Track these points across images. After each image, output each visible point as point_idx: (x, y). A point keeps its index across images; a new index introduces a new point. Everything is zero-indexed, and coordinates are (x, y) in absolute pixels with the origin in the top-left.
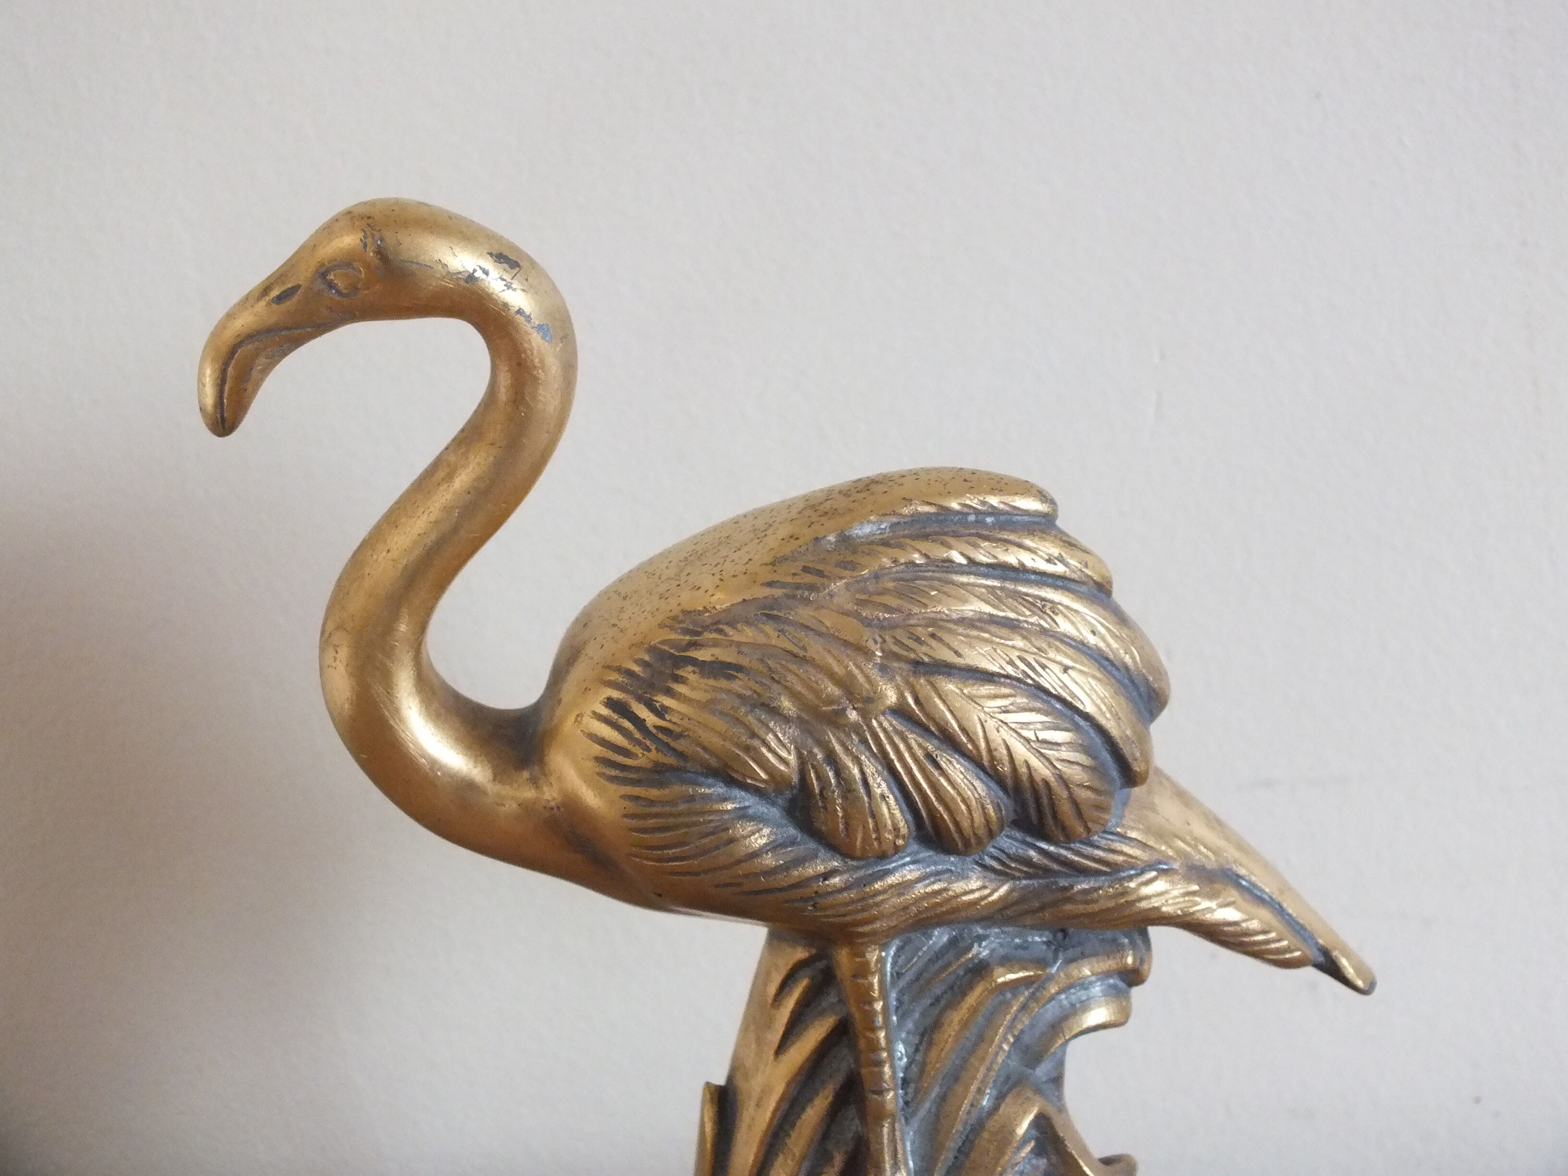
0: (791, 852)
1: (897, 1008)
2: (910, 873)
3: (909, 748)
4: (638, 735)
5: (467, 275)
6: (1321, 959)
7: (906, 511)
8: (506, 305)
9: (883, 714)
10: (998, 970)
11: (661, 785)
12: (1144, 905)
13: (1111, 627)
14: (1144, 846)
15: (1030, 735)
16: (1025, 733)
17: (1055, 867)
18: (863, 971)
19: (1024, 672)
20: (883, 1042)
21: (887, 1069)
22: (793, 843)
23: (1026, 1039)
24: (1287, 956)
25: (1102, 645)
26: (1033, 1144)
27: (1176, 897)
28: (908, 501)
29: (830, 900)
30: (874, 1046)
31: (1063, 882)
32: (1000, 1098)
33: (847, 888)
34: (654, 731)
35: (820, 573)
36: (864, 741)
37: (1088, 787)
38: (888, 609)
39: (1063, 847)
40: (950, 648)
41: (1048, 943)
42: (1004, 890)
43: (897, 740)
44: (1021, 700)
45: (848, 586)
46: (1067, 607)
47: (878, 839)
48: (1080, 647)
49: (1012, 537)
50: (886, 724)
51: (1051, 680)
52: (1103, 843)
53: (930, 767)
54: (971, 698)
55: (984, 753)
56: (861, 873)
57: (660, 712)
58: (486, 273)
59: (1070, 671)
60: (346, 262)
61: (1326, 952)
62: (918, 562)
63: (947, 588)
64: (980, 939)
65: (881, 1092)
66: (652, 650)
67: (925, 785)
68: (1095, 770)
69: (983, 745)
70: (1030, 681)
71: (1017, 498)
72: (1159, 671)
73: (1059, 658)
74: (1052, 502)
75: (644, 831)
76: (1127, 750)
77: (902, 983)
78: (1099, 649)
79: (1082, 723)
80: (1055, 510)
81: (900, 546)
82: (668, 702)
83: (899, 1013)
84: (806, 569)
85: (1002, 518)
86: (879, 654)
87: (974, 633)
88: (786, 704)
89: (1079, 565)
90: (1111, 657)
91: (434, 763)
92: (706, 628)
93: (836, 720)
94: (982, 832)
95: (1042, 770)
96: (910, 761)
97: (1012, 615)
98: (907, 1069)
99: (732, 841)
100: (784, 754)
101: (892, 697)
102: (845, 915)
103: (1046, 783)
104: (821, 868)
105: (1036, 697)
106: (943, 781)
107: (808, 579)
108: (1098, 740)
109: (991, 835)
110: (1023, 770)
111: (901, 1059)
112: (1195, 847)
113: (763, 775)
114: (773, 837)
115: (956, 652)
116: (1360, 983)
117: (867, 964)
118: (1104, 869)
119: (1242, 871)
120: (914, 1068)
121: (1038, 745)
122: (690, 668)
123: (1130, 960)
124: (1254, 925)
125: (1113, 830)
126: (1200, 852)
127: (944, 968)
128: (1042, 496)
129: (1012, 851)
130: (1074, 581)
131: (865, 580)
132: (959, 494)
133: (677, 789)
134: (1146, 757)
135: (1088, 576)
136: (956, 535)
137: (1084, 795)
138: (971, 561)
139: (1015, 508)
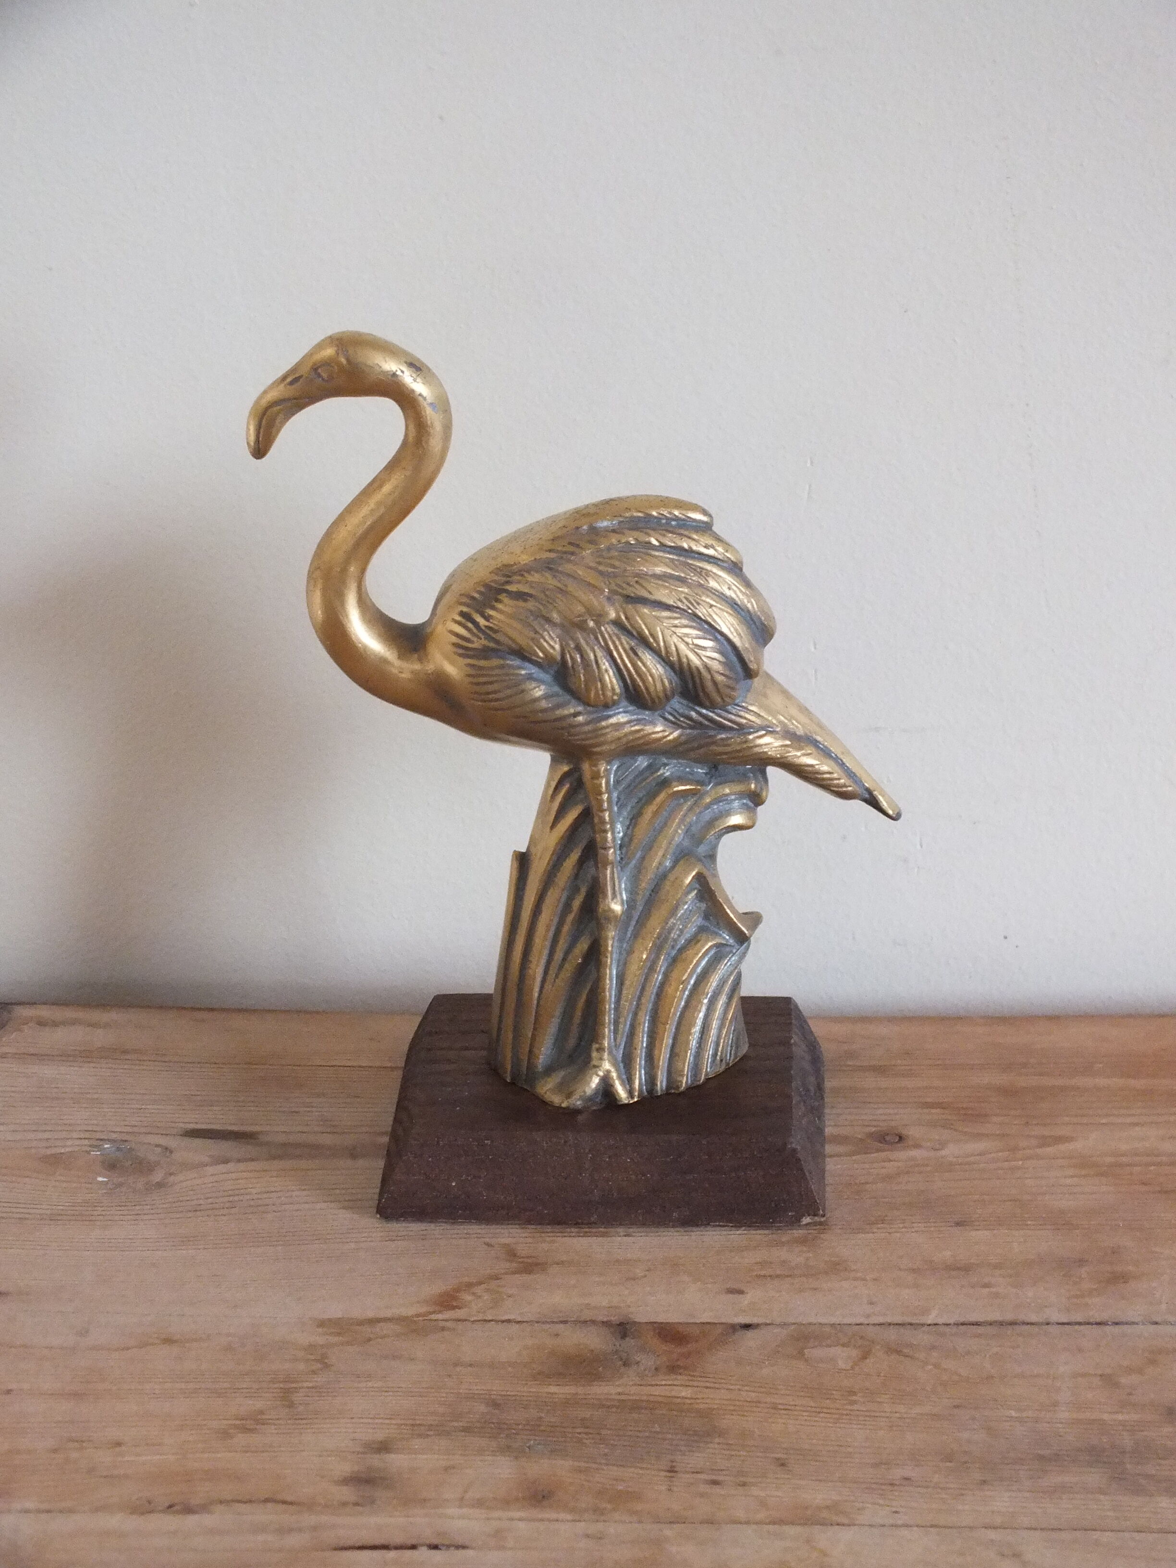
0: (555, 700)
1: (617, 802)
2: (622, 718)
3: (622, 644)
4: (475, 631)
5: (392, 373)
6: (867, 796)
7: (627, 515)
8: (413, 391)
9: (608, 623)
10: (674, 784)
11: (486, 658)
12: (757, 750)
13: (741, 587)
14: (758, 715)
15: (689, 641)
16: (686, 639)
17: (706, 723)
18: (596, 776)
19: (687, 605)
20: (607, 819)
21: (609, 835)
22: (557, 695)
23: (694, 829)
24: (844, 789)
25: (734, 596)
26: (696, 892)
27: (776, 747)
28: (628, 509)
29: (578, 729)
30: (603, 822)
31: (712, 733)
32: (675, 863)
33: (587, 723)
34: (483, 628)
35: (578, 546)
36: (597, 638)
37: (722, 674)
38: (614, 567)
39: (711, 711)
40: (646, 589)
41: (706, 774)
42: (676, 734)
43: (615, 638)
44: (685, 622)
45: (592, 553)
46: (714, 574)
47: (603, 694)
48: (722, 597)
49: (686, 533)
50: (609, 629)
51: (701, 612)
52: (734, 711)
53: (632, 655)
54: (657, 618)
55: (663, 649)
56: (595, 716)
57: (487, 618)
58: (403, 372)
59: (713, 608)
60: (327, 363)
61: (868, 790)
62: (632, 542)
63: (647, 557)
64: (665, 765)
65: (606, 849)
66: (487, 586)
67: (629, 665)
68: (727, 664)
69: (662, 644)
70: (690, 611)
71: (689, 512)
72: (770, 617)
73: (708, 600)
74: (710, 516)
75: (478, 684)
76: (745, 655)
77: (621, 788)
78: (732, 599)
79: (719, 637)
80: (712, 521)
81: (623, 534)
82: (492, 613)
83: (619, 804)
84: (570, 543)
85: (681, 523)
86: (607, 590)
87: (660, 582)
88: (555, 616)
89: (723, 551)
90: (739, 603)
91: (365, 647)
92: (515, 573)
93: (581, 626)
94: (661, 695)
95: (695, 661)
96: (621, 650)
97: (683, 575)
98: (622, 839)
99: (523, 691)
100: (552, 643)
101: (613, 615)
102: (587, 739)
103: (697, 669)
104: (572, 711)
105: (694, 621)
106: (639, 663)
107: (571, 549)
108: (729, 648)
109: (668, 698)
110: (685, 660)
111: (619, 833)
112: (790, 720)
113: (541, 654)
114: (546, 691)
115: (650, 593)
116: (890, 812)
117: (598, 772)
118: (735, 726)
119: (819, 738)
120: (626, 839)
121: (694, 646)
122: (505, 595)
123: (753, 786)
124: (825, 768)
125: (740, 704)
126: (793, 724)
127: (645, 779)
128: (705, 512)
129: (681, 711)
130: (719, 559)
131: (602, 550)
132: (657, 508)
133: (495, 662)
134: (759, 662)
135: (728, 557)
136: (654, 530)
137: (719, 678)
138: (662, 545)
139: (689, 517)
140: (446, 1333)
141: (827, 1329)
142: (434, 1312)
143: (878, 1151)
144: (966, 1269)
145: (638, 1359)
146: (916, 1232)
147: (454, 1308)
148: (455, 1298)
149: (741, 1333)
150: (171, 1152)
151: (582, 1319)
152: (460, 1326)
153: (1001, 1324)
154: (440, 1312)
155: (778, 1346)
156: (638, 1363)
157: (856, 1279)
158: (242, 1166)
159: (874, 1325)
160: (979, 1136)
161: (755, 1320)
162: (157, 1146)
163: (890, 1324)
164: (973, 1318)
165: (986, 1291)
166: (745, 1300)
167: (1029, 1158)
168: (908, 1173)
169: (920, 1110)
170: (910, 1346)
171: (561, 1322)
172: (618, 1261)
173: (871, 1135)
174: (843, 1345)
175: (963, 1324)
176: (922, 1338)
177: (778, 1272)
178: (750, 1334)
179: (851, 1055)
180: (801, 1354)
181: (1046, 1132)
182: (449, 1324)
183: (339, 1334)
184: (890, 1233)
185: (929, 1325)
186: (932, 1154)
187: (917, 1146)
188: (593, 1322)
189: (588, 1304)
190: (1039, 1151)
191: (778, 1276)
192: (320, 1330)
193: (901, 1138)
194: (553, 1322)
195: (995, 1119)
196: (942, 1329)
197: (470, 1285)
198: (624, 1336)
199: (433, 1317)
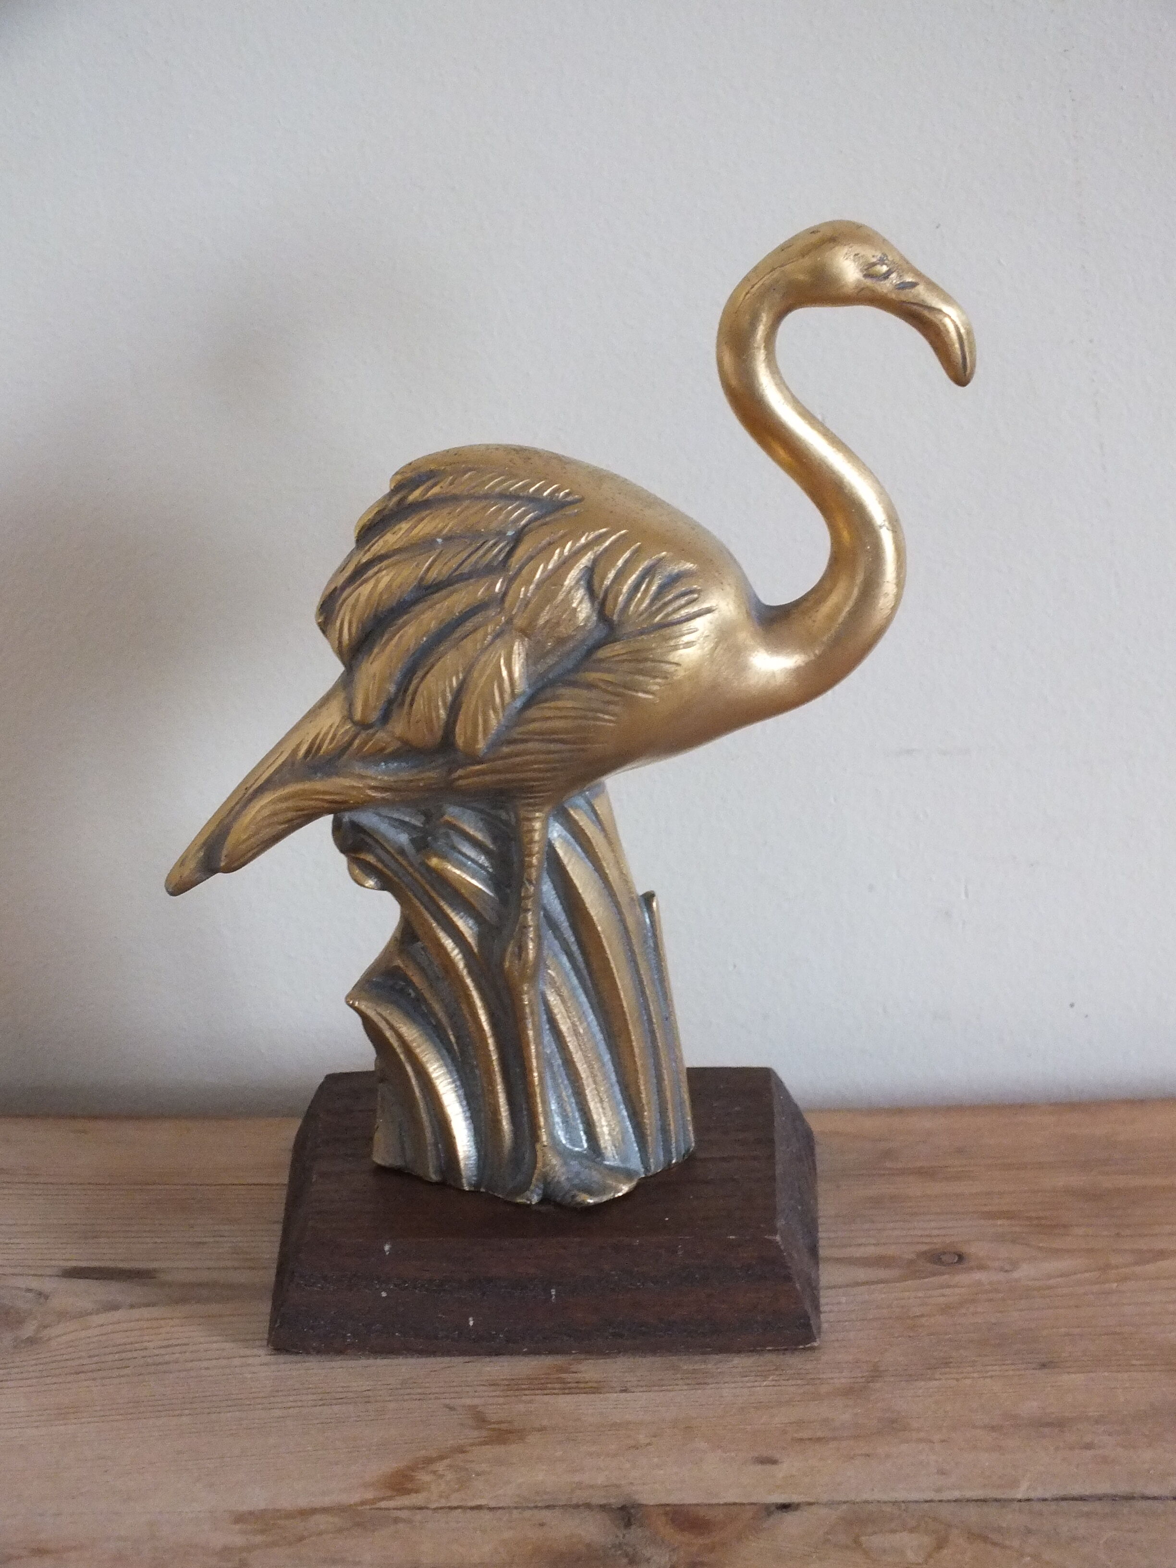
140: (401, 1526)
141: (888, 1509)
142: (383, 1499)
143: (934, 1274)
144: (1060, 1424)
145: (648, 1555)
146: (992, 1377)
147: (408, 1492)
148: (411, 1479)
149: (779, 1515)
150: (47, 1297)
151: (574, 1501)
152: (419, 1516)
153: (1114, 1498)
154: (390, 1498)
155: (827, 1533)
156: (648, 1560)
157: (920, 1440)
158: (136, 1313)
159: (949, 1501)
160: (1057, 1253)
161: (795, 1499)
162: (29, 1290)
163: (968, 1501)
164: (1077, 1490)
165: (1089, 1453)
166: (780, 1472)
167: (1125, 1279)
168: (973, 1301)
169: (982, 1222)
170: (999, 1530)
171: (548, 1507)
172: (614, 1424)
173: (922, 1255)
174: (912, 1530)
175: (1064, 1499)
176: (1010, 1518)
177: (819, 1434)
178: (789, 1518)
179: (888, 1154)
180: (857, 1542)
181: (1142, 1244)
182: (404, 1514)
183: (262, 1532)
184: (957, 1380)
185: (1020, 1501)
186: (1001, 1276)
187: (981, 1267)
188: (588, 1506)
189: (580, 1483)
190: (1138, 1269)
191: (819, 1440)
192: (237, 1527)
193: (961, 1257)
194: (536, 1507)
195: (1080, 1231)
196: (1037, 1506)
197: (429, 1461)
198: (628, 1524)
199: (383, 1504)
